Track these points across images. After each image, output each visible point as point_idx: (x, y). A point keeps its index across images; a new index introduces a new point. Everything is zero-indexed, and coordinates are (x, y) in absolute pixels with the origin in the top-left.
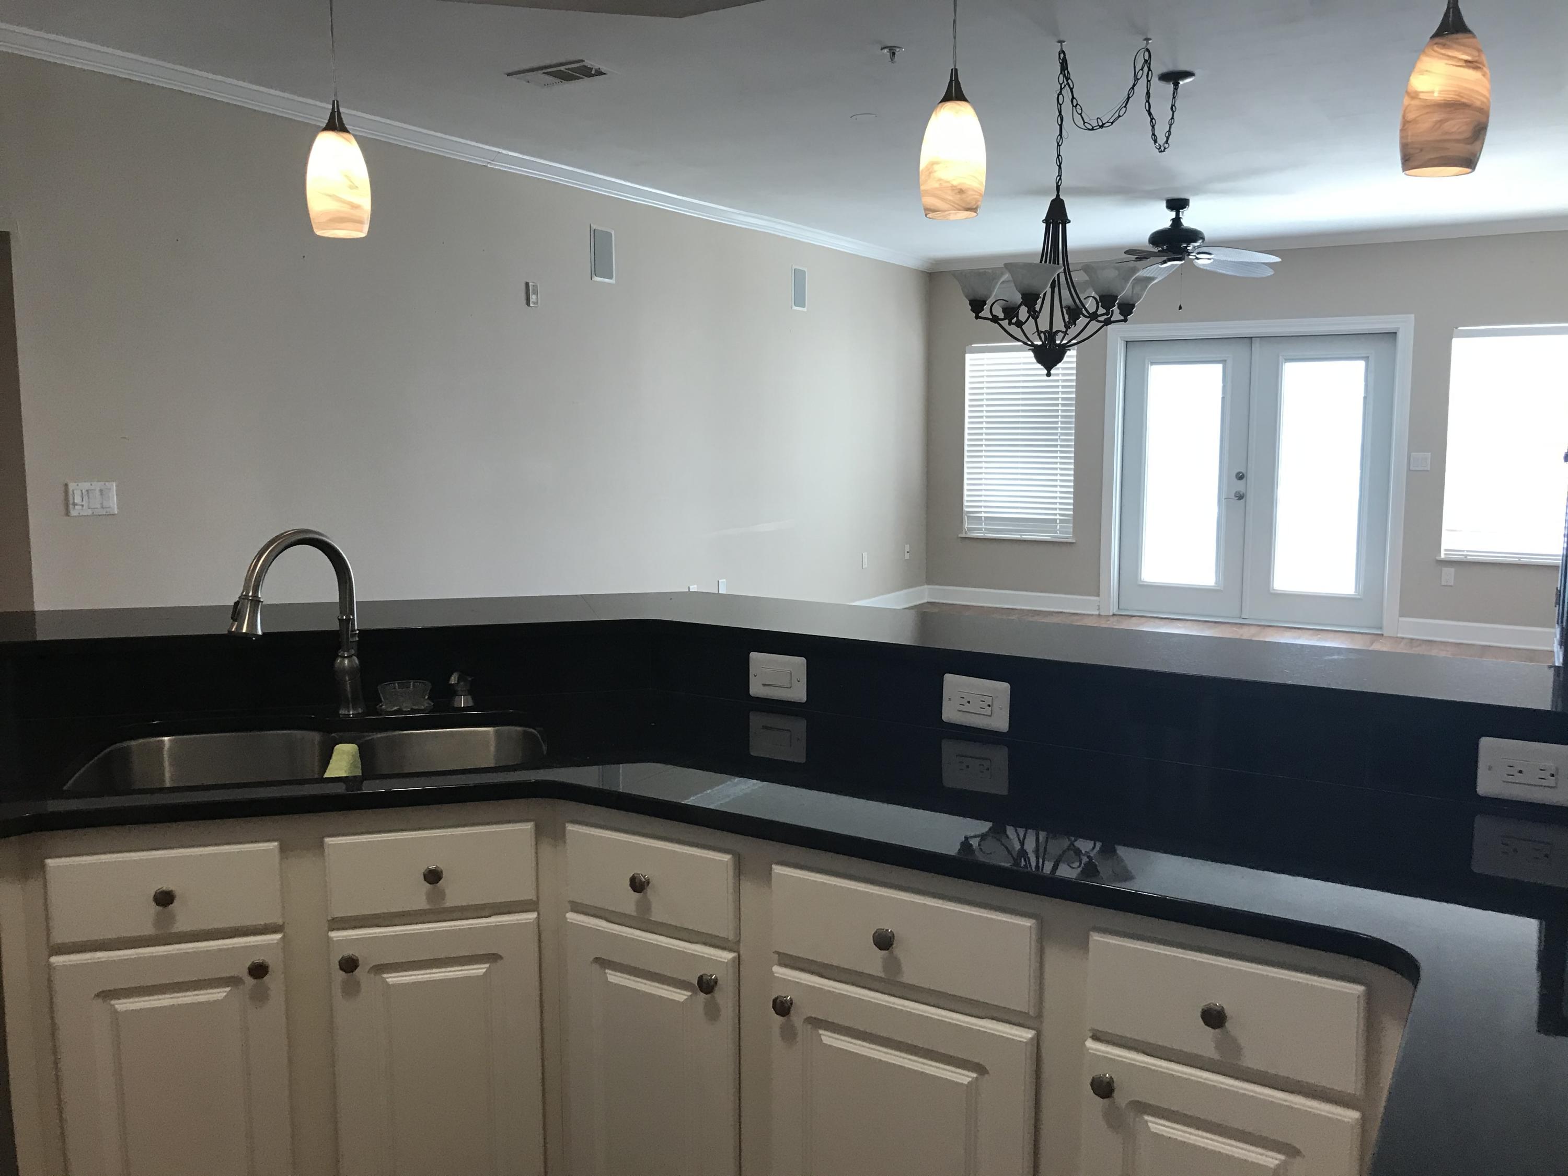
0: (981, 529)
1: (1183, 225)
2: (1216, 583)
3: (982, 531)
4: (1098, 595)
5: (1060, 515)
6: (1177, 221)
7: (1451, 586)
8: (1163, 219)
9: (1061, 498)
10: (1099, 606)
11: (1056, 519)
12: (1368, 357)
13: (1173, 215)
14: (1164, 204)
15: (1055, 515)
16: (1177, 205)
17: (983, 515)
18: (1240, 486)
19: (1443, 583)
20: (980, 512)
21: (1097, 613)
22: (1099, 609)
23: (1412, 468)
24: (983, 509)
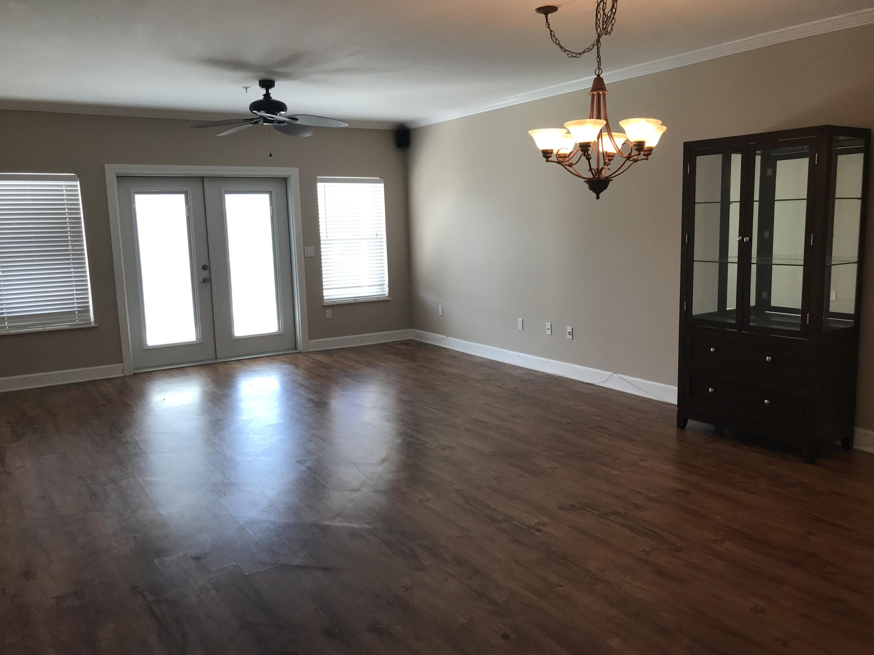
1: (272, 99)
2: (197, 339)
3: (6, 328)
4: (122, 362)
5: (78, 307)
6: (267, 96)
7: (331, 319)
8: (258, 94)
9: (77, 294)
10: (123, 370)
11: (75, 311)
12: (272, 192)
13: (264, 91)
14: (257, 83)
15: (74, 307)
16: (267, 84)
17: (5, 315)
18: (205, 274)
21: (123, 375)
22: (124, 372)
23: (306, 256)
24: (5, 311)
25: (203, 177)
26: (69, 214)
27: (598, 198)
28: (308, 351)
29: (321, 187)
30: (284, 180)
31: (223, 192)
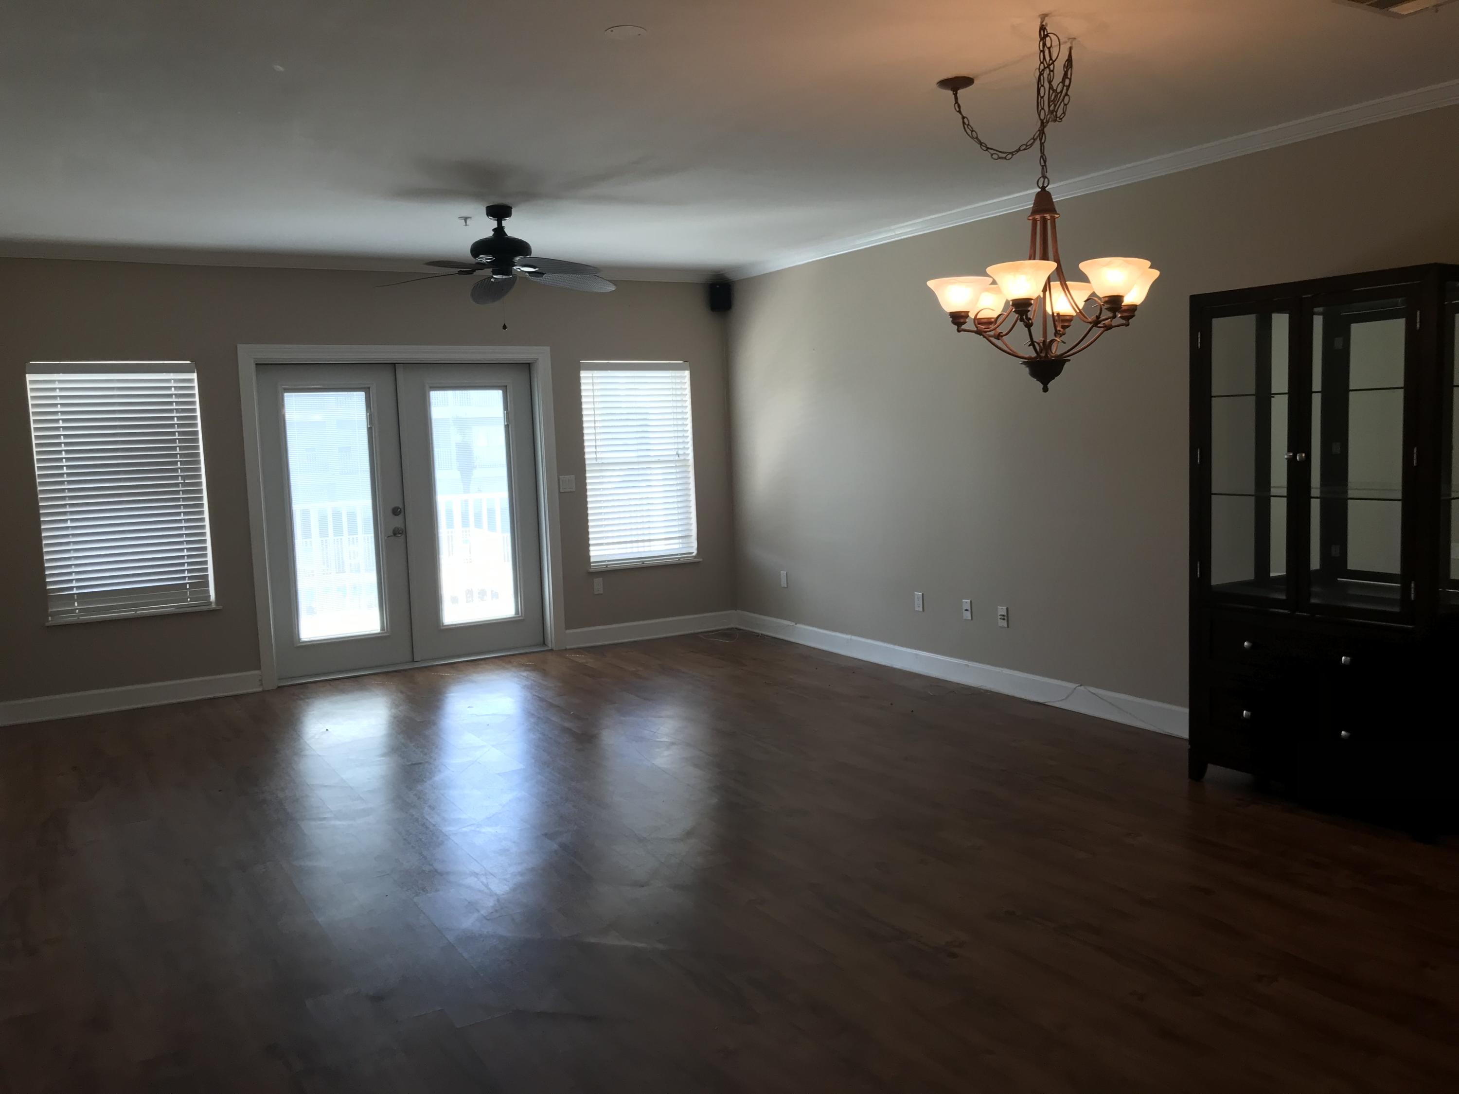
0: (73, 611)
1: (507, 235)
2: (382, 628)
3: (76, 613)
4: (259, 668)
5: (190, 578)
6: (499, 231)
7: (601, 594)
8: (485, 228)
9: (189, 557)
10: (261, 680)
11: (186, 584)
12: (506, 386)
13: (494, 224)
14: (484, 211)
15: (184, 578)
16: (499, 212)
17: (75, 591)
18: (397, 522)
19: (596, 593)
20: (71, 588)
21: (260, 689)
22: (262, 685)
23: (562, 491)
24: (74, 584)
25: (395, 364)
26: (180, 426)
27: (1045, 390)
28: (564, 648)
29: (586, 377)
30: (527, 367)
31: (427, 387)
